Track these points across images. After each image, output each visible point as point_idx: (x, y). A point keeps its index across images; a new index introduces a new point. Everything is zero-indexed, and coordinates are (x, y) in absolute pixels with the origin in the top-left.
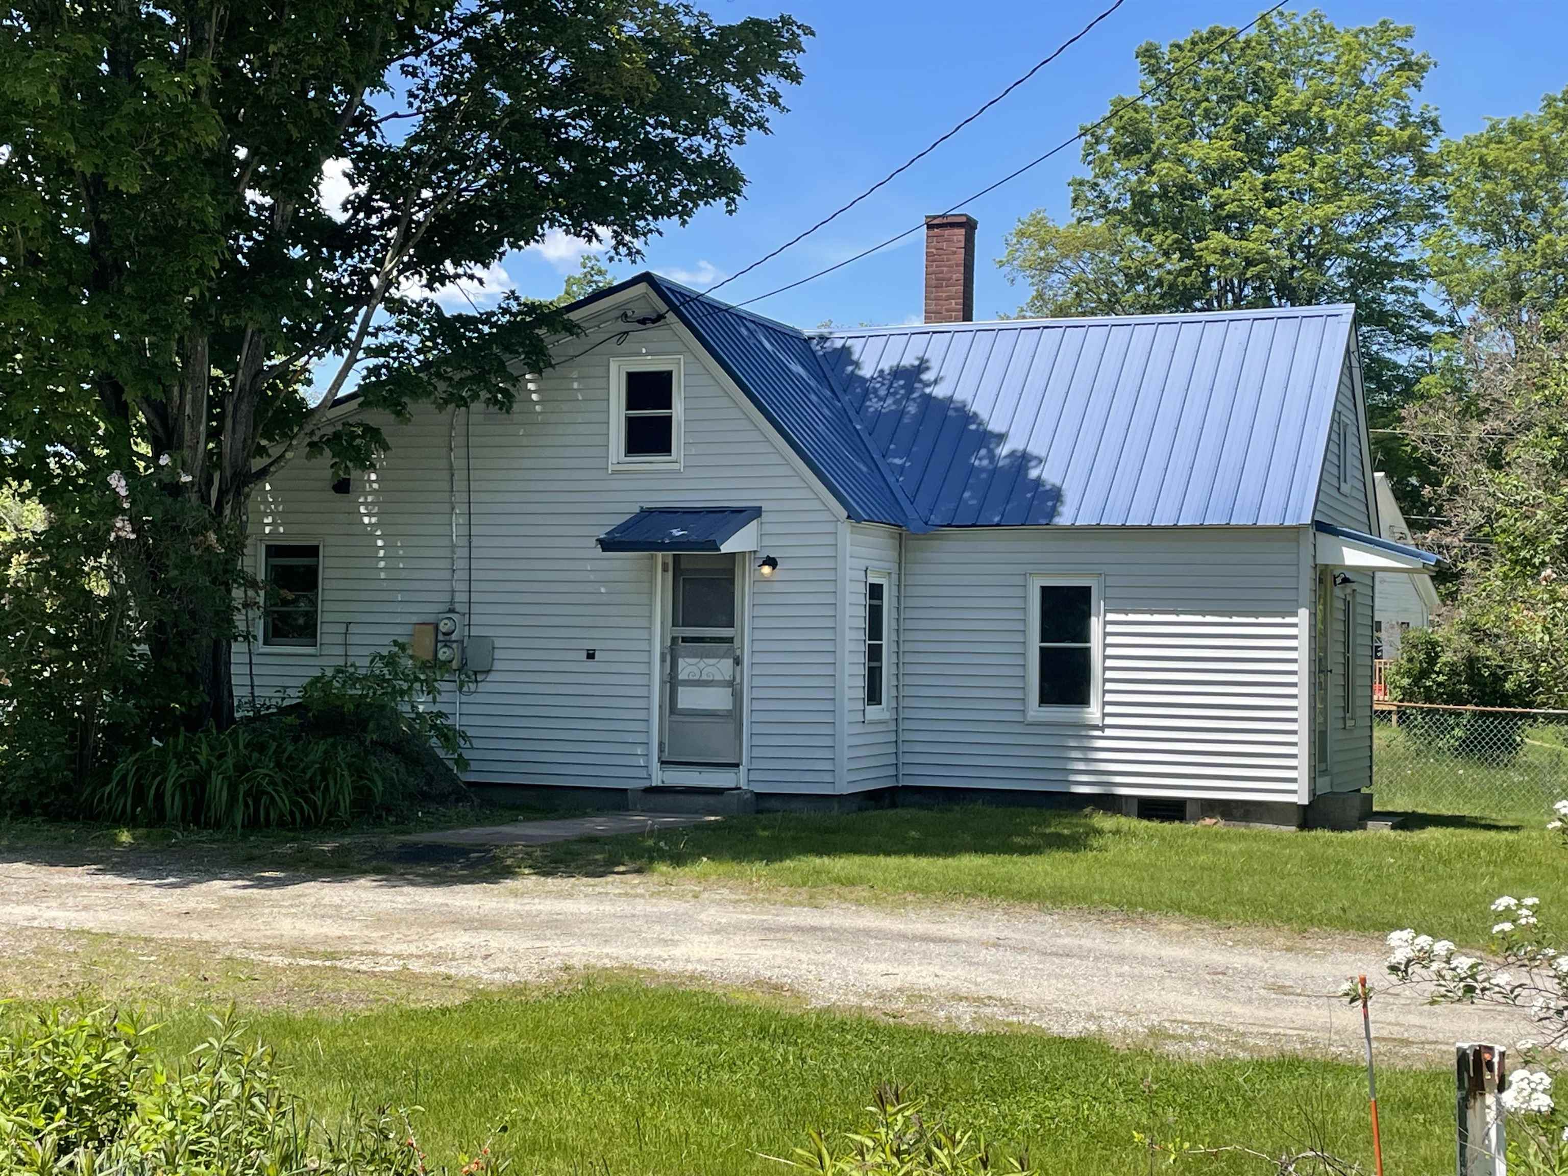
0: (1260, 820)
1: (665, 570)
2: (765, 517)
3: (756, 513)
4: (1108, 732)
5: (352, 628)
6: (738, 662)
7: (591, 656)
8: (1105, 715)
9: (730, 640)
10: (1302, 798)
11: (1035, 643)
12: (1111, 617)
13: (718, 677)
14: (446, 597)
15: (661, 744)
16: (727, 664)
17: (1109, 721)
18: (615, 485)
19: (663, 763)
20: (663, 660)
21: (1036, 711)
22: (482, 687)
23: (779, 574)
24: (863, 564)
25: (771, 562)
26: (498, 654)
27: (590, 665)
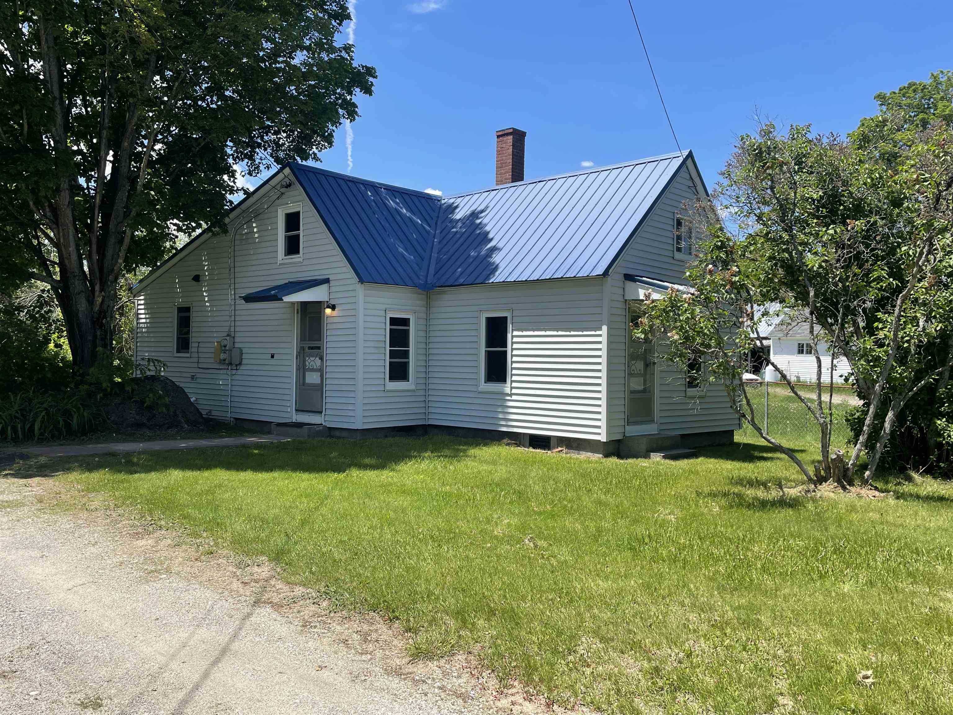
0: (585, 449)
1: (297, 313)
2: (332, 283)
3: (327, 281)
4: (514, 397)
5: (201, 345)
6: (321, 359)
7: (272, 357)
8: (512, 388)
9: (319, 348)
10: (603, 438)
11: (483, 349)
12: (515, 333)
13: (315, 367)
14: (227, 329)
15: (296, 401)
16: (318, 362)
17: (514, 391)
18: (282, 271)
19: (296, 410)
20: (297, 359)
21: (485, 386)
22: (239, 372)
23: (335, 313)
24: (383, 307)
25: (333, 307)
26: (244, 356)
27: (272, 362)
